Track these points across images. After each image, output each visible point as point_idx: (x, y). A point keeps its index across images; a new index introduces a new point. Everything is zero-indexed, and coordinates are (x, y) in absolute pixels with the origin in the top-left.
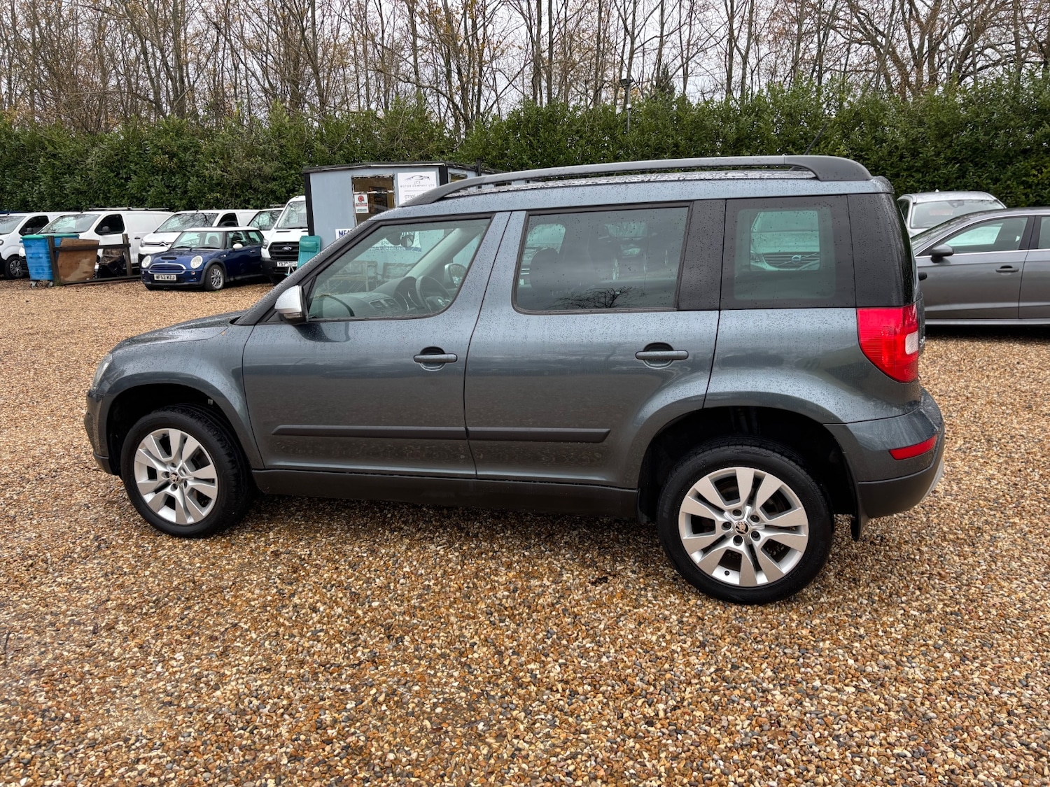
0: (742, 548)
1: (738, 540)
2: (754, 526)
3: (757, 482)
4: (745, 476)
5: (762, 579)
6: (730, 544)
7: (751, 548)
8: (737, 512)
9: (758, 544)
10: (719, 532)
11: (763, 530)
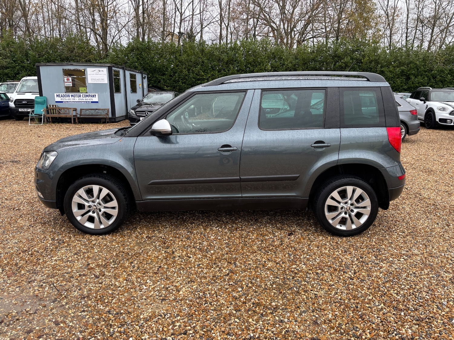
0: (347, 216)
1: (346, 213)
2: (352, 207)
3: (354, 191)
4: (350, 189)
5: (354, 227)
6: (343, 215)
7: (350, 215)
8: (346, 203)
9: (353, 214)
10: (340, 210)
11: (355, 209)
